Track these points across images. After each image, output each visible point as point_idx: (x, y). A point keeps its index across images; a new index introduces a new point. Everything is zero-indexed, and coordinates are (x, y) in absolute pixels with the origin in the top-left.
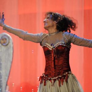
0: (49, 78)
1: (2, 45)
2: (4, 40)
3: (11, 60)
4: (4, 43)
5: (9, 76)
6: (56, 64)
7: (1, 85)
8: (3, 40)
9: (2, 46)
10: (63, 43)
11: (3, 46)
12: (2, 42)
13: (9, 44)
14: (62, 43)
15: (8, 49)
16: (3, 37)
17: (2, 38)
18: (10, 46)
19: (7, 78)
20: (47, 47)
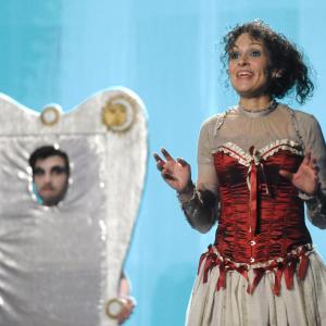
0: (238, 265)
1: (109, 128)
2: (118, 112)
3: (141, 185)
4: (117, 123)
5: (130, 244)
6: (263, 217)
7: (103, 272)
8: (113, 111)
9: (109, 134)
10: (292, 143)
11: (114, 132)
12: (110, 118)
13: (136, 127)
14: (288, 145)
15: (130, 145)
16: (114, 102)
17: (109, 104)
18: (138, 135)
19: (123, 248)
20: (232, 154)
